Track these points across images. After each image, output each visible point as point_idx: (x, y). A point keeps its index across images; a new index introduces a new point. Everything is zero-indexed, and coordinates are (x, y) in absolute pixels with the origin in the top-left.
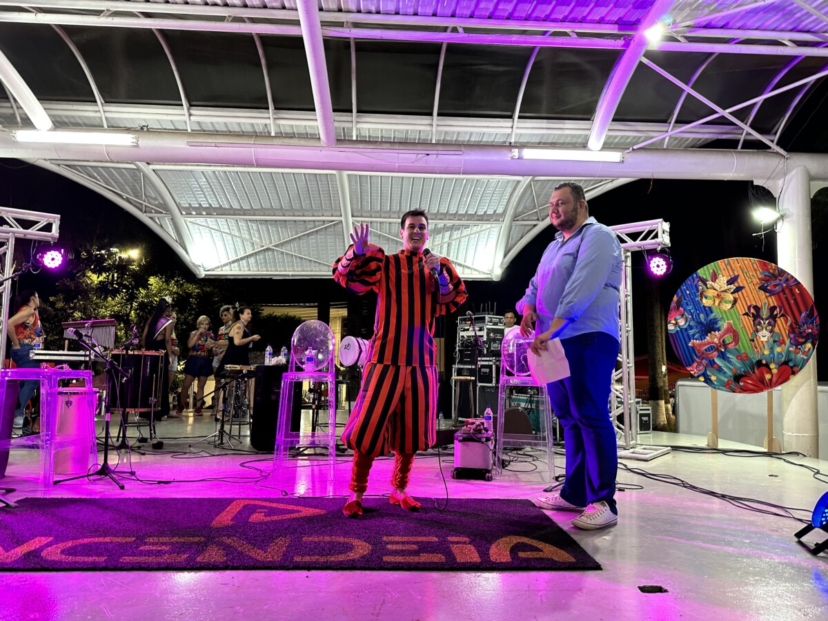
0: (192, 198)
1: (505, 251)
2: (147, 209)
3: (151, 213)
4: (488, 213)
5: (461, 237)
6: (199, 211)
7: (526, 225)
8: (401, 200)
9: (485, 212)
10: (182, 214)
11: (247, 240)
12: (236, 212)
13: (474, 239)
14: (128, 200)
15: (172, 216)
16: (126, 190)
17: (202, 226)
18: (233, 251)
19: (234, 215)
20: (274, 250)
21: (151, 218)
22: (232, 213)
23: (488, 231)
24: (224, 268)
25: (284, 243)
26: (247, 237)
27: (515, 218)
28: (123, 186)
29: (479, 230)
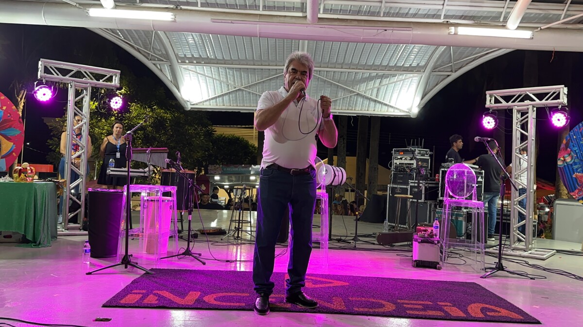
0: (187, 50)
1: (423, 95)
2: (153, 58)
3: (155, 60)
4: (412, 65)
5: (389, 84)
6: (192, 60)
7: (441, 75)
8: (345, 55)
9: (410, 65)
10: (178, 62)
11: (224, 82)
12: (219, 62)
13: (398, 86)
14: (138, 51)
15: (171, 63)
16: (139, 43)
17: (192, 71)
18: (213, 90)
19: (217, 64)
20: (243, 90)
21: (154, 64)
22: (215, 62)
23: (411, 79)
24: (205, 103)
25: (251, 85)
26: (225, 80)
27: (434, 69)
28: (137, 40)
29: (403, 78)
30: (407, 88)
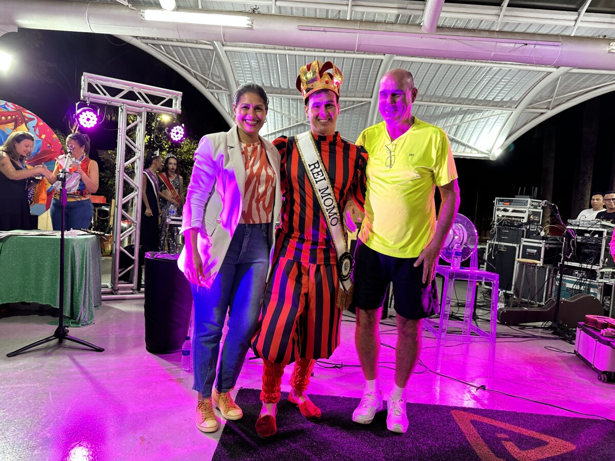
0: (250, 77)
1: (508, 135)
2: (211, 85)
3: (213, 89)
4: (504, 100)
5: (471, 121)
7: (534, 113)
9: (502, 99)
11: (285, 116)
13: (482, 123)
14: (195, 76)
15: (230, 92)
16: (196, 67)
20: (306, 125)
21: (211, 93)
23: (498, 116)
28: (195, 64)
29: (489, 115)
30: (491, 126)
